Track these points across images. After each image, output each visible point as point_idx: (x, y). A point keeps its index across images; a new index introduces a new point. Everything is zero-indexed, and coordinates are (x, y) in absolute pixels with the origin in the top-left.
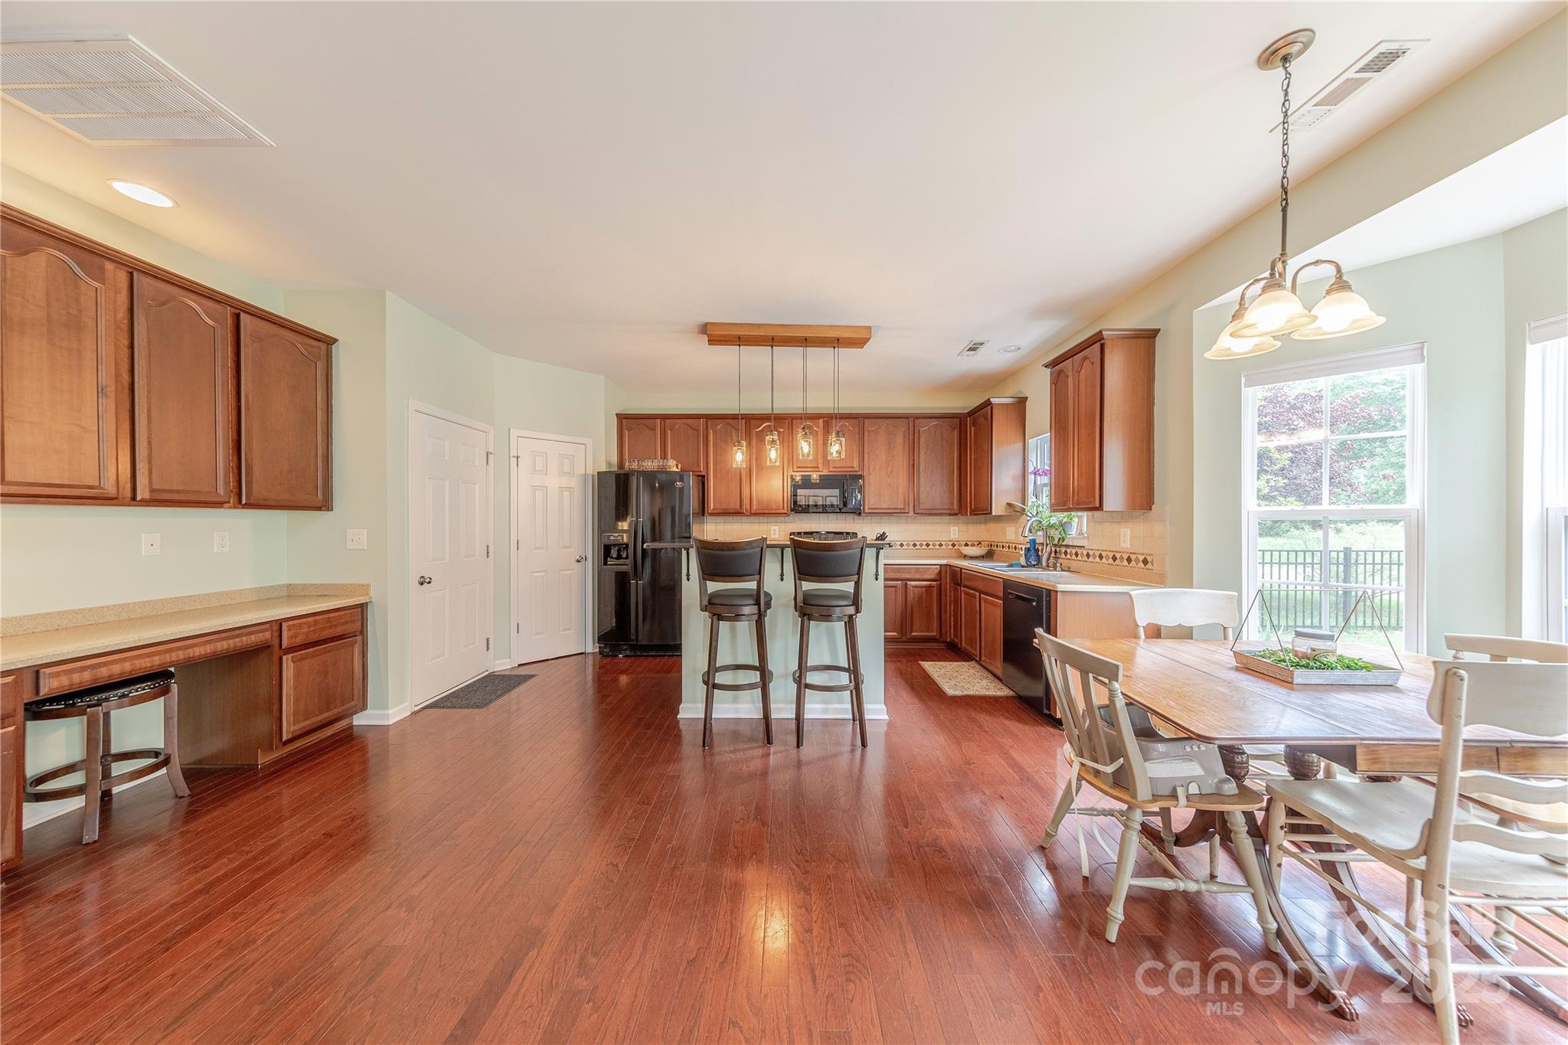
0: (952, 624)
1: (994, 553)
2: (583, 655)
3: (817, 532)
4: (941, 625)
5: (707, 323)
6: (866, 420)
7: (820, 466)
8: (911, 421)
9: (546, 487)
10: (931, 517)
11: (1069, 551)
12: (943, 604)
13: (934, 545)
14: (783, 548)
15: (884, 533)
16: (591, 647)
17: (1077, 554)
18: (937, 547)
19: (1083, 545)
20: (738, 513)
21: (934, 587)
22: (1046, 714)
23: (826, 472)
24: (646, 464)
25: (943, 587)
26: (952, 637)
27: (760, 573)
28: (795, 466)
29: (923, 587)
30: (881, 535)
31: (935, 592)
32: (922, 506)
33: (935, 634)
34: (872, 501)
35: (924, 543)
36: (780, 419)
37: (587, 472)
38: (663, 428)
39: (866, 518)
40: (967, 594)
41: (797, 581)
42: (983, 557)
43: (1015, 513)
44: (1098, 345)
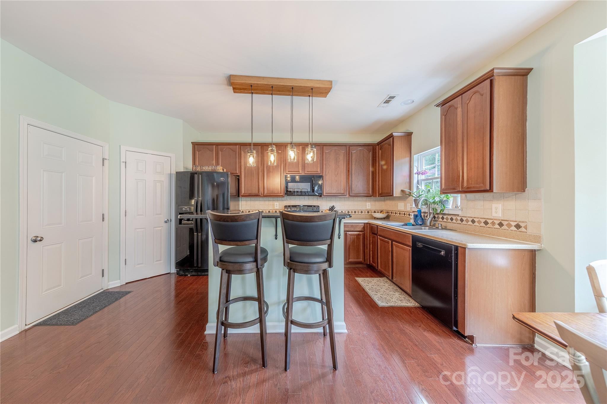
0: (371, 255)
1: (390, 216)
2: (169, 274)
3: (299, 206)
4: (364, 256)
5: (231, 75)
6: (324, 147)
7: (300, 171)
8: (348, 147)
9: (145, 180)
10: (357, 198)
11: (445, 217)
12: (365, 244)
13: (358, 212)
14: (276, 218)
15: (333, 206)
16: (173, 270)
17: (452, 219)
18: (360, 213)
19: (458, 214)
20: (257, 195)
21: (360, 235)
22: (455, 330)
23: (303, 174)
24: (205, 168)
25: (365, 235)
26: (371, 262)
27: (257, 238)
28: (287, 171)
29: (356, 235)
30: (332, 207)
31: (361, 237)
32: (353, 192)
33: (361, 260)
34: (327, 190)
35: (353, 211)
36: (280, 146)
37: (172, 173)
38: (217, 151)
39: (324, 198)
40: (381, 240)
41: (286, 244)
42: (384, 218)
43: (405, 195)
44: (489, 81)
